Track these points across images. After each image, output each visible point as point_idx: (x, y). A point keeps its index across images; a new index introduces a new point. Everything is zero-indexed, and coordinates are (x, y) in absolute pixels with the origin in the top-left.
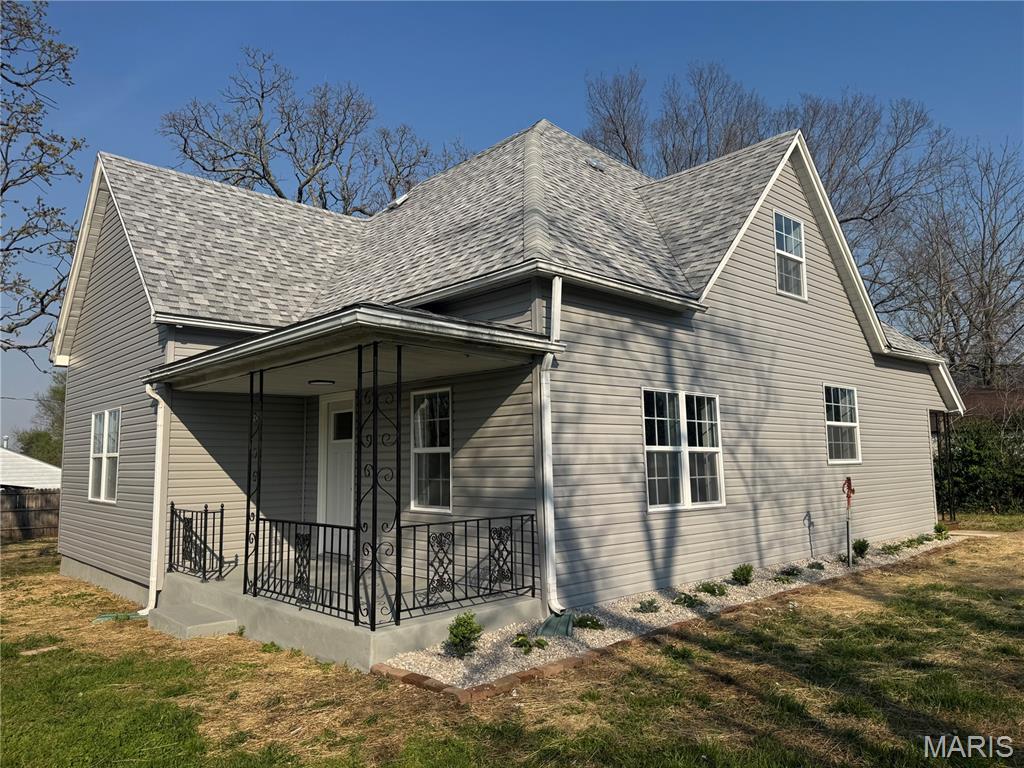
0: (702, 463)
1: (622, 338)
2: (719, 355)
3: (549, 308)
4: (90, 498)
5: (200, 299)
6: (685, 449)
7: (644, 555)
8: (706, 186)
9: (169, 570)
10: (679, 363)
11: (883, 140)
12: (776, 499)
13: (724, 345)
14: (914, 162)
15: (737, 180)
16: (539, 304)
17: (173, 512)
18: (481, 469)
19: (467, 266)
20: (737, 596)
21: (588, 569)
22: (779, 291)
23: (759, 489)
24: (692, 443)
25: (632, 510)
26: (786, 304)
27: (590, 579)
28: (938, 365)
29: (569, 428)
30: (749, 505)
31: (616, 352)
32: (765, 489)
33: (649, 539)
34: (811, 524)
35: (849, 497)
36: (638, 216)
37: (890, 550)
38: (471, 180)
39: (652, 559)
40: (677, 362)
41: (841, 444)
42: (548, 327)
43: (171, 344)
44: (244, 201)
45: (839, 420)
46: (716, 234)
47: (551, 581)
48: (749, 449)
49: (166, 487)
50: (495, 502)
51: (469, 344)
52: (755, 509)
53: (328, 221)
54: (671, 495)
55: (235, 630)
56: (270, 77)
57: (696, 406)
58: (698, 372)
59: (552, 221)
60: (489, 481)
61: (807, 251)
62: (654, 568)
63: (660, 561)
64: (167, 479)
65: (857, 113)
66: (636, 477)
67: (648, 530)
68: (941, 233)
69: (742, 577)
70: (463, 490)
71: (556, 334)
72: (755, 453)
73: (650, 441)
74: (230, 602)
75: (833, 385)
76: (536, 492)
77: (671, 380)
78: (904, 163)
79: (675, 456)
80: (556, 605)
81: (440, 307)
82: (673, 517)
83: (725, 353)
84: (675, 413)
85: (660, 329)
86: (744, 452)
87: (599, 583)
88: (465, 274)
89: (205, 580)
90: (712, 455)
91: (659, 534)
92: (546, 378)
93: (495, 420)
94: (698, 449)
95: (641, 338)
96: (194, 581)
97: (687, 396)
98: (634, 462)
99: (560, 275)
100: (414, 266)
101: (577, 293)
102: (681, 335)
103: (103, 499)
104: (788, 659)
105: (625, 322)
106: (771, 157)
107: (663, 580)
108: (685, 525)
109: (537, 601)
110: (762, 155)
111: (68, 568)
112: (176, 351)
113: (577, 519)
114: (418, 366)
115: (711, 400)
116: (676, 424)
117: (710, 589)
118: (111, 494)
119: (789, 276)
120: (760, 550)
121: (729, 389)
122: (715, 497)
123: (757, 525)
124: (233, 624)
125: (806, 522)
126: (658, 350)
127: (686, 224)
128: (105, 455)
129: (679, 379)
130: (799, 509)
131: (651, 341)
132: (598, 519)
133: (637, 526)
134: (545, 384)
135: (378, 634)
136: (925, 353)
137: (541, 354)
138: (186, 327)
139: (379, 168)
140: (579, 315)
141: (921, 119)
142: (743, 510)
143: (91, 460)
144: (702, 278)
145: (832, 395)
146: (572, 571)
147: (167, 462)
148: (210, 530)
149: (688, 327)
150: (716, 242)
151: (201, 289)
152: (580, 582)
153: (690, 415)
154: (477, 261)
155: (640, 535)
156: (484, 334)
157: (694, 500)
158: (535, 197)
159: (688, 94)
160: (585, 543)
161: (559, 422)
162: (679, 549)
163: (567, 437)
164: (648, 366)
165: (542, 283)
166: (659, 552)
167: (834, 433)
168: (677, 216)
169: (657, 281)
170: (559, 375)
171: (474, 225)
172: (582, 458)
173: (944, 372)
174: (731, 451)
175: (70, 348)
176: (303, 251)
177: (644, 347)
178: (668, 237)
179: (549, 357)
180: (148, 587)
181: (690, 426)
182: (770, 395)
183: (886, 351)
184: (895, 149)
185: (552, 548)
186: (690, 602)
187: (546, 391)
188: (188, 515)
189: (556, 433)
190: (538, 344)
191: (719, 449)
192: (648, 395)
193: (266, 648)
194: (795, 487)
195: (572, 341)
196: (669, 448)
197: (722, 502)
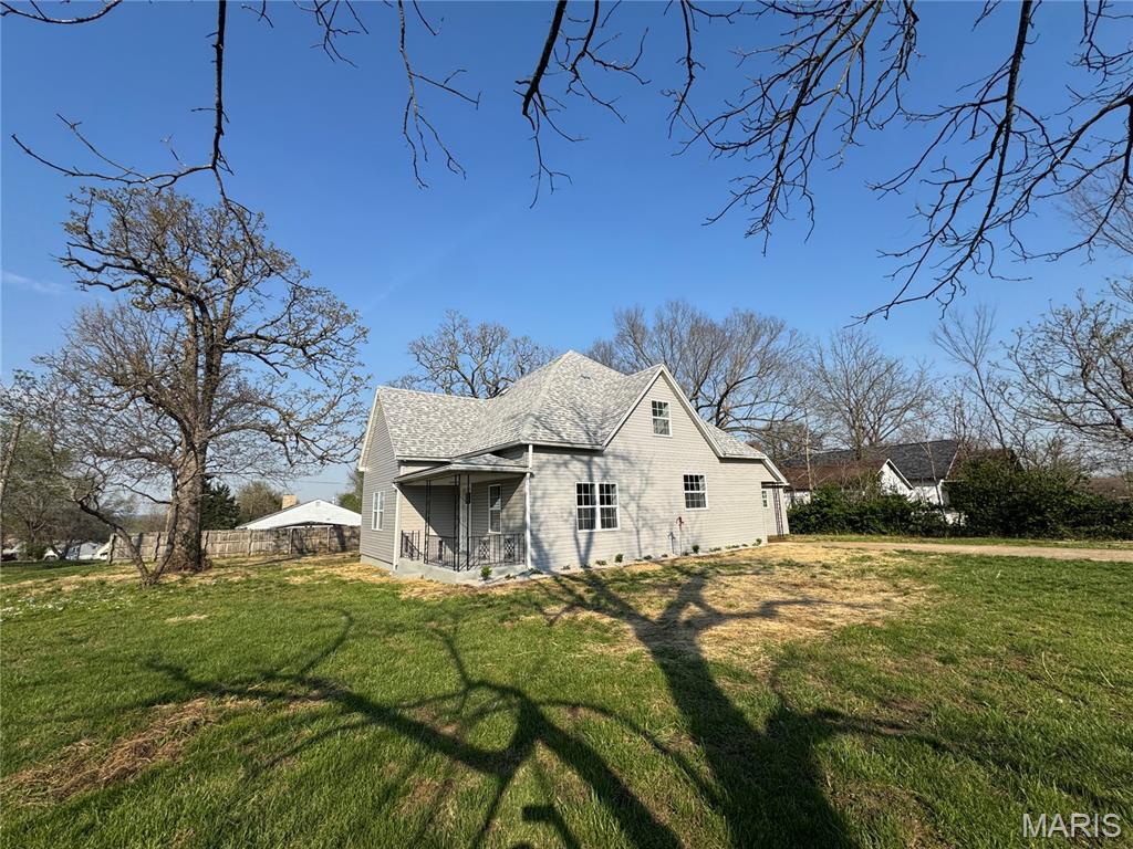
0: (608, 512)
1: (565, 464)
2: (617, 467)
3: (528, 456)
6: (598, 507)
7: (575, 550)
9: (401, 557)
10: (596, 471)
12: (652, 527)
13: (620, 461)
16: (525, 455)
17: (402, 534)
20: (612, 565)
22: (656, 435)
23: (641, 523)
24: (602, 504)
25: (569, 532)
26: (662, 439)
27: (547, 559)
28: (765, 459)
29: (539, 500)
30: (634, 530)
31: (562, 469)
32: (644, 522)
33: (578, 544)
34: (673, 538)
37: (714, 549)
39: (579, 551)
40: (594, 470)
41: (694, 501)
42: (527, 463)
45: (694, 490)
46: (618, 414)
47: (529, 558)
48: (635, 505)
49: (400, 524)
50: (513, 529)
52: (638, 531)
54: (591, 525)
55: (420, 575)
57: (605, 488)
58: (605, 474)
60: (512, 521)
61: (672, 415)
62: (579, 555)
63: (582, 553)
64: (400, 520)
66: (572, 518)
67: (577, 540)
70: (504, 525)
71: (531, 465)
72: (638, 507)
73: (580, 503)
74: (419, 567)
75: (689, 474)
76: (524, 526)
77: (591, 477)
79: (593, 510)
80: (529, 567)
82: (591, 534)
83: (621, 465)
84: (593, 492)
85: (586, 458)
86: (632, 507)
87: (551, 561)
89: (413, 560)
90: (614, 509)
91: (583, 542)
94: (605, 506)
95: (575, 462)
97: (600, 485)
98: (571, 513)
99: (531, 443)
101: (538, 448)
102: (596, 459)
103: (377, 529)
105: (567, 457)
108: (596, 538)
109: (524, 566)
111: (363, 559)
112: (405, 470)
113: (542, 536)
115: (613, 486)
116: (592, 497)
118: (380, 527)
119: (662, 428)
120: (639, 549)
121: (622, 478)
122: (614, 527)
123: (638, 538)
125: (670, 538)
126: (584, 466)
128: (378, 511)
129: (595, 478)
130: (665, 532)
131: (581, 463)
132: (552, 535)
133: (572, 538)
134: (527, 484)
137: (525, 474)
140: (543, 456)
142: (631, 532)
144: (605, 436)
145: (689, 478)
146: (539, 555)
147: (400, 513)
148: (414, 539)
149: (600, 456)
150: (617, 418)
152: (542, 560)
153: (601, 492)
155: (574, 542)
157: (603, 527)
160: (546, 547)
161: (535, 499)
162: (593, 548)
163: (538, 504)
164: (579, 473)
165: (527, 446)
166: (583, 549)
167: (689, 496)
169: (583, 439)
170: (534, 481)
172: (545, 512)
173: (768, 462)
174: (625, 506)
177: (576, 466)
179: (528, 475)
180: (393, 564)
181: (602, 497)
182: (648, 481)
183: (729, 456)
185: (529, 546)
187: (527, 487)
188: (407, 535)
189: (532, 504)
190: (523, 470)
191: (617, 506)
192: (579, 486)
194: (663, 521)
195: (540, 467)
196: (590, 506)
197: (618, 528)
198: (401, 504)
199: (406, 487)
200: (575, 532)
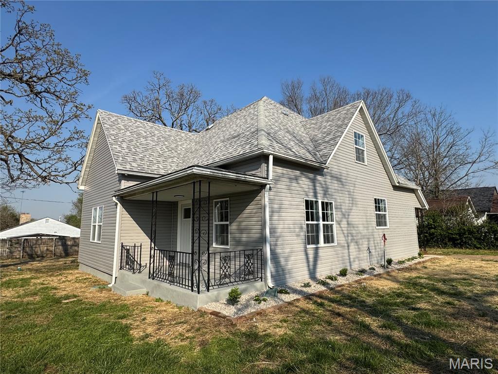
0: (328, 228)
1: (296, 179)
2: (334, 186)
3: (268, 167)
4: (91, 241)
5: (134, 164)
6: (321, 223)
7: (305, 264)
8: (328, 121)
9: (120, 269)
10: (319, 189)
11: (394, 104)
12: (356, 242)
13: (336, 182)
14: (406, 113)
15: (339, 119)
16: (264, 165)
17: (122, 246)
18: (241, 230)
19: (236, 151)
20: (342, 281)
21: (283, 270)
22: (356, 161)
23: (350, 238)
24: (324, 220)
25: (301, 247)
26: (359, 166)
27: (284, 274)
28: (418, 190)
29: (276, 214)
30: (346, 245)
31: (294, 184)
32: (352, 238)
33: (307, 259)
34: (370, 252)
35: (384, 241)
36: (301, 132)
37: (401, 262)
38: (237, 118)
39: (309, 266)
40: (318, 188)
41: (381, 221)
42: (268, 175)
43: (123, 181)
44: (152, 127)
45: (380, 211)
46: (331, 139)
47: (269, 275)
48: (346, 223)
49: (120, 237)
50: (247, 244)
51: (237, 181)
52: (348, 246)
53: (183, 135)
54: (315, 241)
55: (145, 293)
56: (162, 82)
57: (325, 206)
58: (326, 193)
59: (269, 134)
60: (244, 235)
61: (367, 145)
62: (309, 270)
63: (311, 267)
64: (120, 233)
65: (384, 94)
66: (302, 234)
67: (307, 254)
68: (417, 140)
69: (343, 273)
70: (234, 238)
71: (271, 177)
72: (348, 224)
73: (308, 220)
74: (143, 282)
75: (377, 198)
76: (263, 240)
77: (315, 196)
78: (403, 113)
79: (317, 225)
80: (271, 285)
81: (226, 167)
82: (317, 249)
83: (336, 185)
84: (317, 209)
85: (311, 176)
86: (344, 224)
87: (287, 276)
88: (235, 154)
89: (134, 273)
90: (332, 225)
91: (311, 256)
92: (267, 194)
93: (246, 211)
94: (326, 223)
95: (304, 179)
96: (130, 273)
97: (322, 202)
98: (302, 228)
99: (272, 154)
100: (215, 151)
101: (279, 161)
102: (319, 178)
103: (96, 241)
104: (362, 306)
105: (298, 173)
106: (352, 110)
107: (313, 275)
108: (321, 253)
109: (263, 283)
110: (348, 110)
111: (82, 268)
112: (125, 184)
113: (279, 251)
114: (216, 190)
115: (331, 203)
116: (317, 213)
117: (331, 278)
118: (99, 239)
119: (360, 156)
120: (350, 262)
121: (338, 199)
122: (333, 242)
123: (349, 252)
124: (145, 291)
125: (368, 251)
126: (310, 184)
127: (320, 136)
128: (97, 224)
129: (319, 195)
130: (365, 246)
131: (308, 180)
132: (287, 250)
133: (303, 253)
134: (266, 197)
135: (201, 295)
136: (412, 185)
137: (265, 185)
138: (129, 175)
139: (203, 115)
140: (280, 170)
141: (408, 96)
142: (344, 246)
143: (92, 226)
144: (327, 156)
145: (377, 201)
146: (277, 271)
147: (120, 227)
148: (136, 253)
149: (322, 175)
150: (332, 142)
151: (135, 160)
152: (280, 276)
153: (323, 209)
154: (240, 149)
155: (304, 257)
156: (242, 177)
157: (325, 243)
158: (262, 124)
159: (320, 87)
160: (282, 261)
161: (272, 212)
162: (319, 262)
163: (275, 218)
164: (307, 190)
165: (264, 157)
166: (311, 263)
167: (378, 216)
168: (316, 132)
169: (310, 157)
170: (272, 193)
171: (238, 135)
172: (281, 226)
173: (420, 193)
174: (339, 223)
175: (85, 183)
176: (173, 146)
177: (305, 182)
178: (313, 140)
179: (268, 186)
180: (112, 275)
181: (323, 214)
182: (353, 202)
183: (398, 185)
184: (398, 108)
185: (269, 262)
186: (324, 283)
187: (267, 200)
188: (128, 248)
189: (271, 216)
190: (264, 181)
191: (334, 223)
192: (307, 201)
193: (157, 300)
194: (363, 237)
195: (277, 180)
196: (315, 222)
197: (335, 244)
198: (121, 217)
199: (127, 200)
200: (306, 248)
